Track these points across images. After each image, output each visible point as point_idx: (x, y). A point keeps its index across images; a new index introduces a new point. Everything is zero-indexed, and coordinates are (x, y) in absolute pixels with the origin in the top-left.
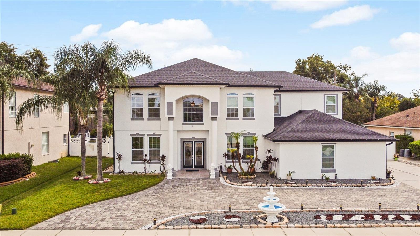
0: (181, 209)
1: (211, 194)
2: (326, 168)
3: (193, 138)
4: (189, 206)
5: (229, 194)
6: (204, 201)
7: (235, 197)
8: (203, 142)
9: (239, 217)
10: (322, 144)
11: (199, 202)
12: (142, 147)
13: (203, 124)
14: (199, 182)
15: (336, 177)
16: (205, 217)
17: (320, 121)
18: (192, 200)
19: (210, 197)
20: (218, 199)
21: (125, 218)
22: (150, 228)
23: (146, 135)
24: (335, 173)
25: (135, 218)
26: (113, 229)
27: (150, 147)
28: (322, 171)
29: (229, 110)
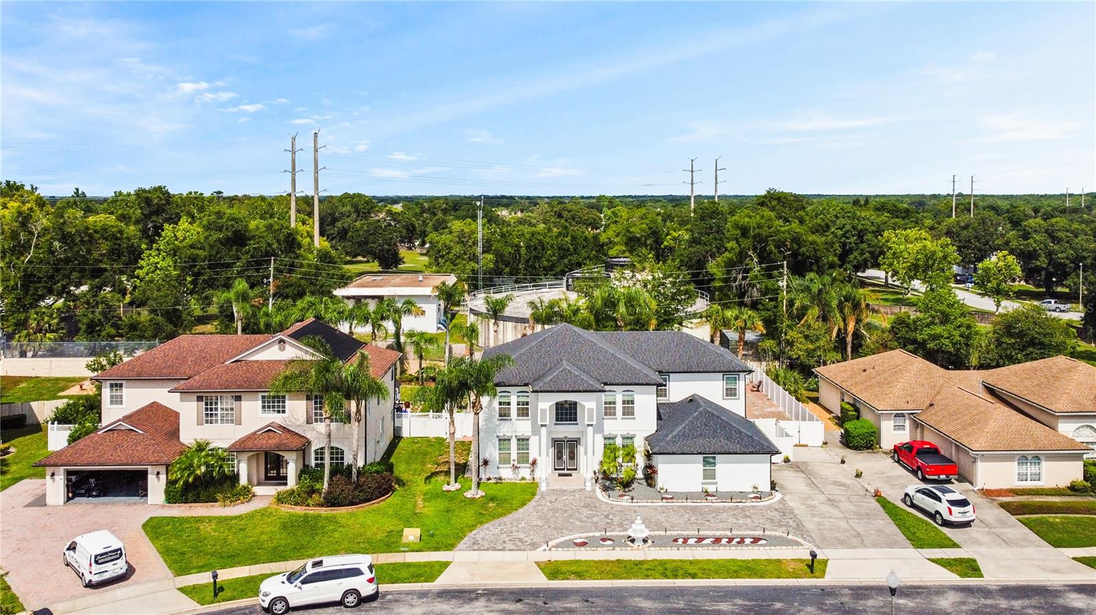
0: (564, 531)
1: (588, 512)
2: (708, 480)
3: (566, 437)
4: (570, 528)
5: (605, 514)
6: (583, 522)
7: (611, 517)
8: (576, 441)
9: (613, 541)
10: (702, 456)
11: (578, 523)
12: (509, 449)
13: (577, 424)
14: (574, 496)
15: (716, 489)
16: (585, 540)
18: (572, 521)
19: (588, 518)
20: (595, 519)
21: (521, 540)
22: (544, 550)
23: (514, 437)
24: (717, 485)
25: (529, 541)
26: (517, 550)
27: (518, 449)
28: (703, 484)
29: (606, 408)
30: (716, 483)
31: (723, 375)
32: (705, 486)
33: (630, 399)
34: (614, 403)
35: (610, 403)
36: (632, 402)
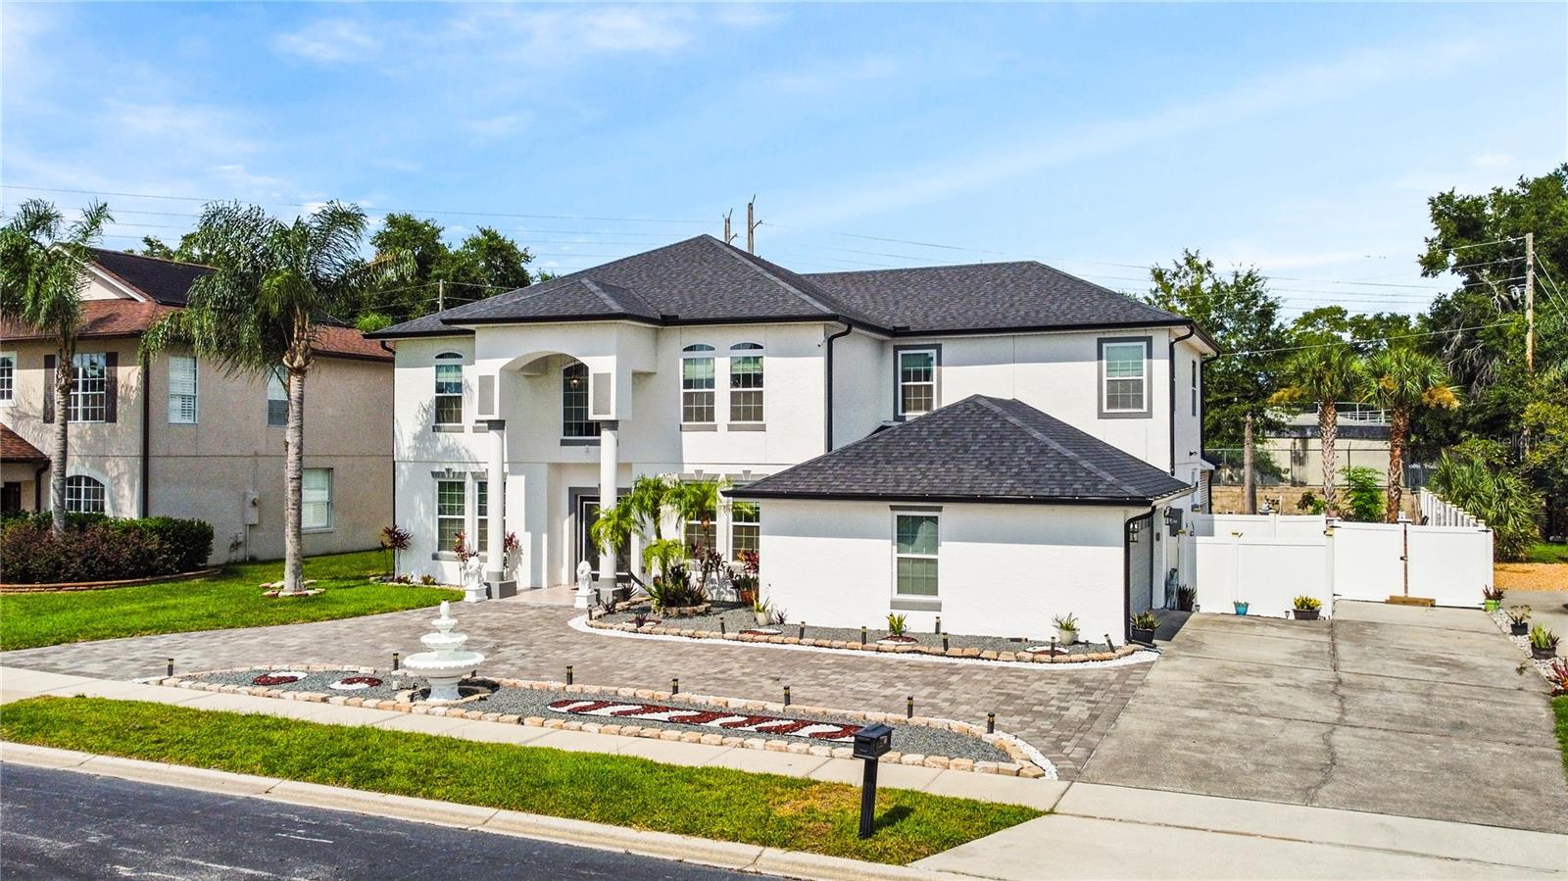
2: (913, 593)
9: (376, 684)
10: (893, 508)
12: (461, 510)
15: (938, 624)
17: (945, 433)
23: (470, 476)
24: (938, 614)
27: (482, 510)
28: (894, 605)
29: (688, 397)
30: (937, 607)
31: (1100, 342)
32: (897, 613)
33: (750, 369)
34: (710, 383)
35: (699, 383)
36: (758, 380)
